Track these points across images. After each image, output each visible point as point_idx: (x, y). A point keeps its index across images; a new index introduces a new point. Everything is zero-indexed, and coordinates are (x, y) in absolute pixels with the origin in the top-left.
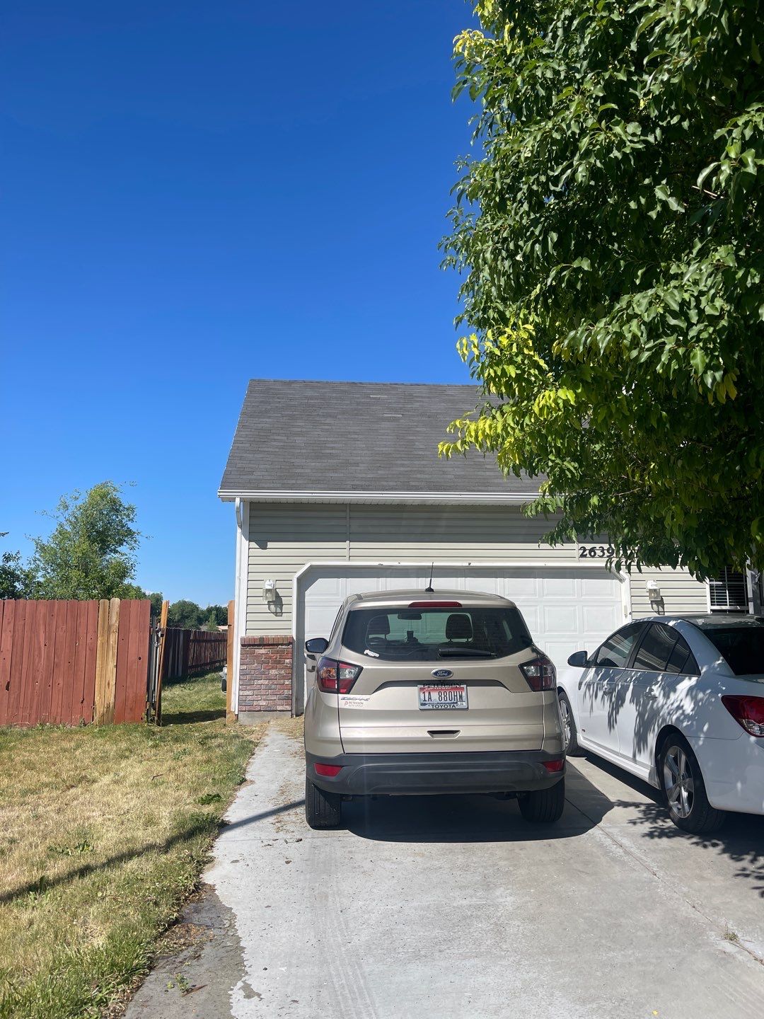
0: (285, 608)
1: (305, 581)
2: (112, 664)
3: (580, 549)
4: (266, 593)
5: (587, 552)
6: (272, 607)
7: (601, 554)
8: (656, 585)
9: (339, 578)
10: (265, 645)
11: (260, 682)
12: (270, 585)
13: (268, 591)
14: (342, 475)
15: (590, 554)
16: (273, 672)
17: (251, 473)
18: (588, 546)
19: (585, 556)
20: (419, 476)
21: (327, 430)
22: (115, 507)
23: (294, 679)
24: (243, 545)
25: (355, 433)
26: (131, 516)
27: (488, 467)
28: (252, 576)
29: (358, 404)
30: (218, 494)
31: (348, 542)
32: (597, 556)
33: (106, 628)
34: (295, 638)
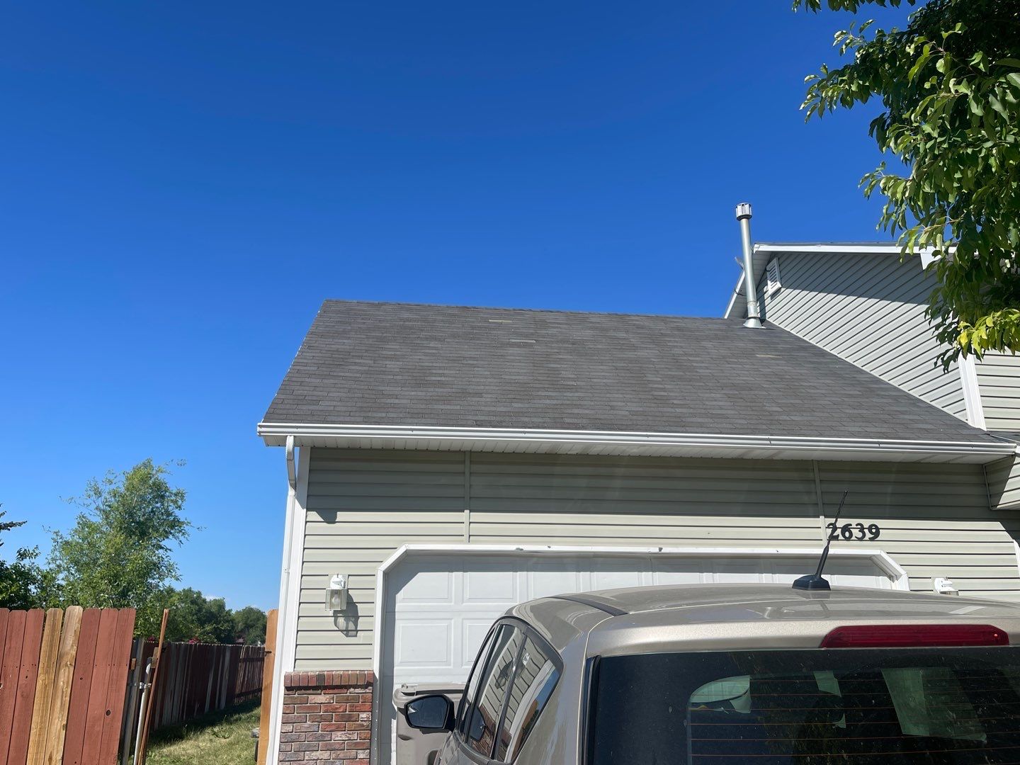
0: (362, 623)
1: (398, 575)
2: (58, 722)
3: (828, 527)
4: (332, 597)
5: (839, 532)
6: (341, 621)
7: (860, 535)
8: (950, 585)
9: (452, 572)
10: (325, 688)
11: (315, 755)
12: (339, 583)
13: (335, 593)
14: (458, 407)
15: (843, 535)
16: (339, 736)
17: (317, 402)
18: (841, 522)
19: (836, 538)
20: (576, 411)
21: (433, 355)
22: (159, 492)
23: (375, 748)
24: (296, 514)
25: (471, 358)
26: (180, 502)
27: (675, 402)
28: (309, 569)
29: (473, 328)
30: (259, 429)
31: (467, 512)
32: (853, 538)
33: (54, 659)
34: (377, 676)
